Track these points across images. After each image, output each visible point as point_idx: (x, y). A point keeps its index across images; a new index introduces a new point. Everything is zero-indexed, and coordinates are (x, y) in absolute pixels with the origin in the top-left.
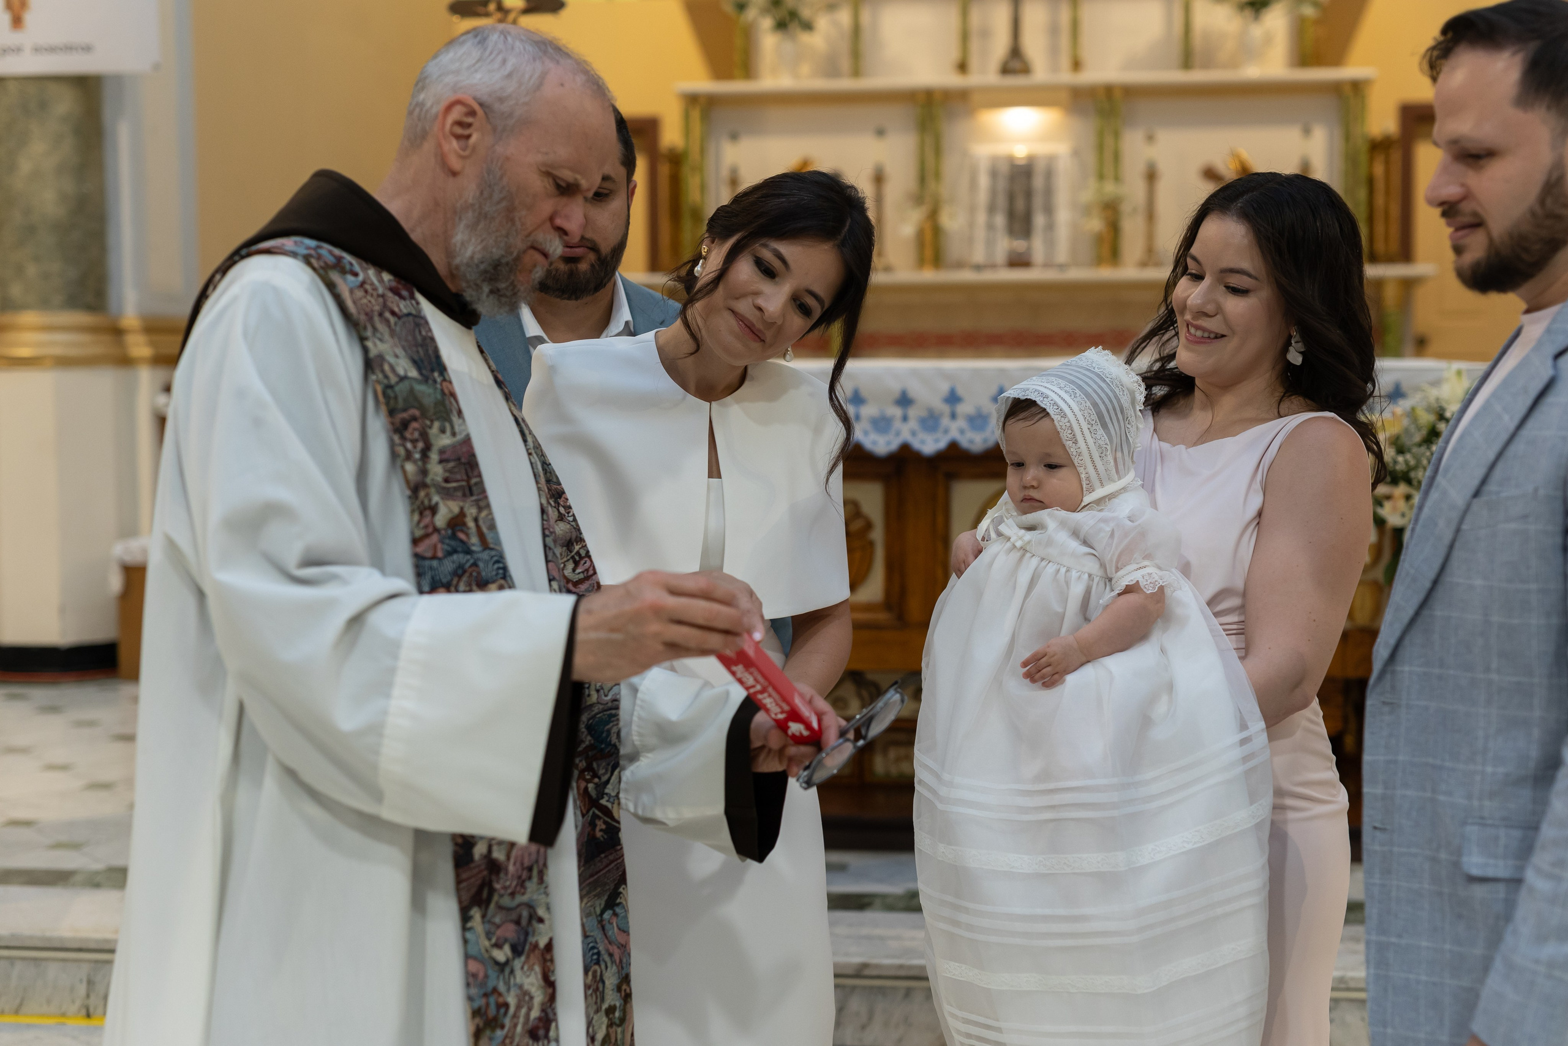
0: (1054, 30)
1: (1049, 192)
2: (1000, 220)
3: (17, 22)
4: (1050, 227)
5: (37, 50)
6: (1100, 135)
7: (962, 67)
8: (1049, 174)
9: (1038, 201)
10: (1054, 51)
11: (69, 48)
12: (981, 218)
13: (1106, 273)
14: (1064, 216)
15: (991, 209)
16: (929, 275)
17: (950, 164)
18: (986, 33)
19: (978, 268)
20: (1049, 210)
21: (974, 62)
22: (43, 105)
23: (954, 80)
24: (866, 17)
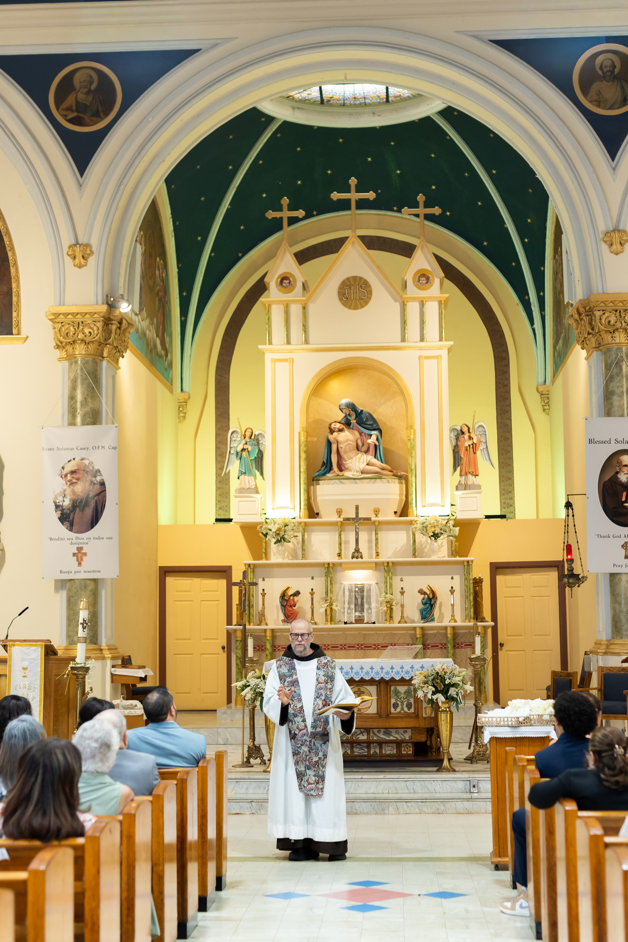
0: (370, 541)
1: (369, 597)
2: (353, 606)
3: (80, 564)
4: (369, 608)
5: (85, 572)
6: (386, 578)
7: (339, 555)
8: (369, 590)
9: (365, 600)
10: (370, 548)
11: (94, 571)
12: (346, 606)
13: (387, 625)
14: (374, 605)
15: (349, 603)
16: (329, 626)
17: (336, 587)
18: (347, 542)
19: (346, 623)
20: (369, 603)
21: (343, 555)
22: (85, 587)
23: (336, 560)
24: (306, 537)
